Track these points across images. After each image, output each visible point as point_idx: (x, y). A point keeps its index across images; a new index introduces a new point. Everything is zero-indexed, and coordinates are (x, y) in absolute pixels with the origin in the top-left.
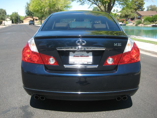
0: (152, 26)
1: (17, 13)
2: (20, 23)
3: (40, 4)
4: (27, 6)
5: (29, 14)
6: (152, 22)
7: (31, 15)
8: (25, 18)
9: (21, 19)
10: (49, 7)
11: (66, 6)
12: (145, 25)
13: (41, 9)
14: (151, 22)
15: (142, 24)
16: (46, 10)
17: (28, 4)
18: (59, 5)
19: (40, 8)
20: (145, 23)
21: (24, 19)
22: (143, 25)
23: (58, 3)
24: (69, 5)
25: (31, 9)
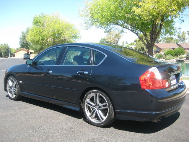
0: (176, 61)
1: (7, 45)
2: (10, 57)
3: (41, 33)
4: (22, 36)
5: (25, 45)
6: (175, 56)
7: (27, 47)
8: (18, 51)
9: (12, 52)
10: (52, 37)
11: (74, 36)
12: (167, 60)
13: (42, 40)
14: (173, 56)
15: (164, 58)
16: (48, 40)
17: (23, 33)
18: (66, 34)
19: (41, 37)
20: (167, 57)
21: (16, 52)
22: (164, 60)
23: (64, 32)
24: (77, 35)
25: (29, 39)
